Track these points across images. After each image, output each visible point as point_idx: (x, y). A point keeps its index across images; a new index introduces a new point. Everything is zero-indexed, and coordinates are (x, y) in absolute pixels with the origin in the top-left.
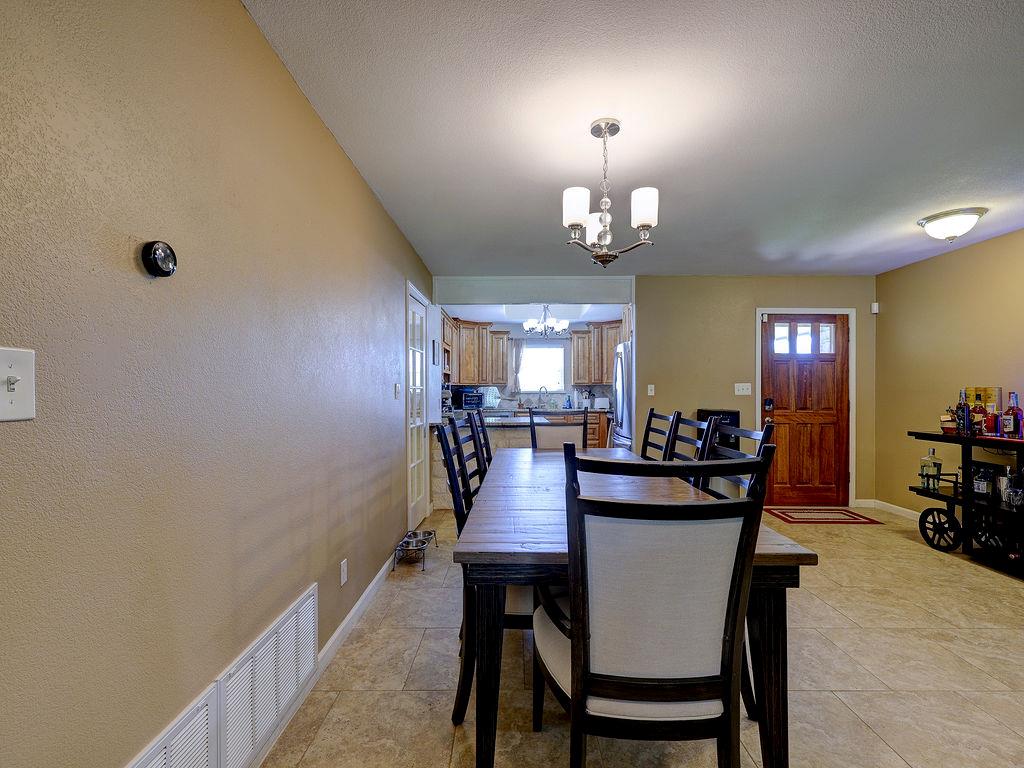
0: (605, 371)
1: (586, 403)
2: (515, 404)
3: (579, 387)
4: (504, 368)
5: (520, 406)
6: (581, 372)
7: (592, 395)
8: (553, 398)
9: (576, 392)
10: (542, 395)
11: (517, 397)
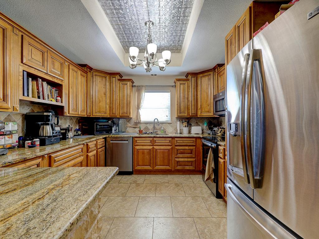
0: (199, 107)
1: (185, 130)
2: (137, 130)
3: (181, 119)
4: (128, 104)
5: (140, 132)
6: (182, 107)
7: (189, 125)
8: (164, 126)
9: (178, 122)
10: (156, 123)
11: (139, 125)
